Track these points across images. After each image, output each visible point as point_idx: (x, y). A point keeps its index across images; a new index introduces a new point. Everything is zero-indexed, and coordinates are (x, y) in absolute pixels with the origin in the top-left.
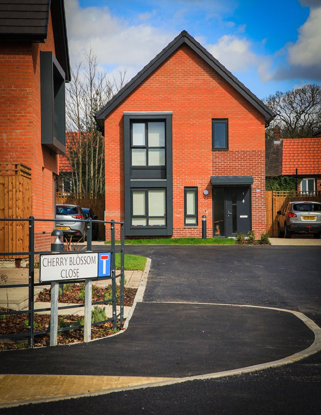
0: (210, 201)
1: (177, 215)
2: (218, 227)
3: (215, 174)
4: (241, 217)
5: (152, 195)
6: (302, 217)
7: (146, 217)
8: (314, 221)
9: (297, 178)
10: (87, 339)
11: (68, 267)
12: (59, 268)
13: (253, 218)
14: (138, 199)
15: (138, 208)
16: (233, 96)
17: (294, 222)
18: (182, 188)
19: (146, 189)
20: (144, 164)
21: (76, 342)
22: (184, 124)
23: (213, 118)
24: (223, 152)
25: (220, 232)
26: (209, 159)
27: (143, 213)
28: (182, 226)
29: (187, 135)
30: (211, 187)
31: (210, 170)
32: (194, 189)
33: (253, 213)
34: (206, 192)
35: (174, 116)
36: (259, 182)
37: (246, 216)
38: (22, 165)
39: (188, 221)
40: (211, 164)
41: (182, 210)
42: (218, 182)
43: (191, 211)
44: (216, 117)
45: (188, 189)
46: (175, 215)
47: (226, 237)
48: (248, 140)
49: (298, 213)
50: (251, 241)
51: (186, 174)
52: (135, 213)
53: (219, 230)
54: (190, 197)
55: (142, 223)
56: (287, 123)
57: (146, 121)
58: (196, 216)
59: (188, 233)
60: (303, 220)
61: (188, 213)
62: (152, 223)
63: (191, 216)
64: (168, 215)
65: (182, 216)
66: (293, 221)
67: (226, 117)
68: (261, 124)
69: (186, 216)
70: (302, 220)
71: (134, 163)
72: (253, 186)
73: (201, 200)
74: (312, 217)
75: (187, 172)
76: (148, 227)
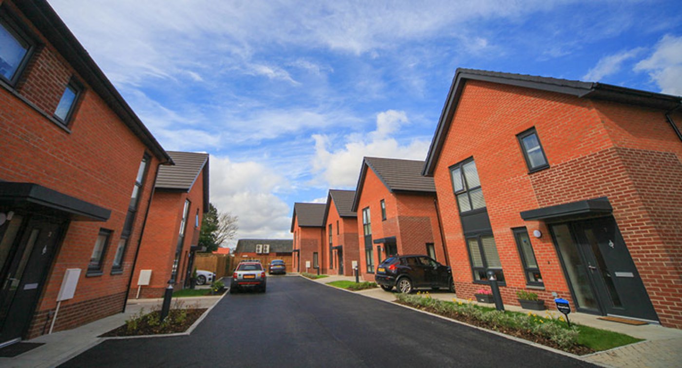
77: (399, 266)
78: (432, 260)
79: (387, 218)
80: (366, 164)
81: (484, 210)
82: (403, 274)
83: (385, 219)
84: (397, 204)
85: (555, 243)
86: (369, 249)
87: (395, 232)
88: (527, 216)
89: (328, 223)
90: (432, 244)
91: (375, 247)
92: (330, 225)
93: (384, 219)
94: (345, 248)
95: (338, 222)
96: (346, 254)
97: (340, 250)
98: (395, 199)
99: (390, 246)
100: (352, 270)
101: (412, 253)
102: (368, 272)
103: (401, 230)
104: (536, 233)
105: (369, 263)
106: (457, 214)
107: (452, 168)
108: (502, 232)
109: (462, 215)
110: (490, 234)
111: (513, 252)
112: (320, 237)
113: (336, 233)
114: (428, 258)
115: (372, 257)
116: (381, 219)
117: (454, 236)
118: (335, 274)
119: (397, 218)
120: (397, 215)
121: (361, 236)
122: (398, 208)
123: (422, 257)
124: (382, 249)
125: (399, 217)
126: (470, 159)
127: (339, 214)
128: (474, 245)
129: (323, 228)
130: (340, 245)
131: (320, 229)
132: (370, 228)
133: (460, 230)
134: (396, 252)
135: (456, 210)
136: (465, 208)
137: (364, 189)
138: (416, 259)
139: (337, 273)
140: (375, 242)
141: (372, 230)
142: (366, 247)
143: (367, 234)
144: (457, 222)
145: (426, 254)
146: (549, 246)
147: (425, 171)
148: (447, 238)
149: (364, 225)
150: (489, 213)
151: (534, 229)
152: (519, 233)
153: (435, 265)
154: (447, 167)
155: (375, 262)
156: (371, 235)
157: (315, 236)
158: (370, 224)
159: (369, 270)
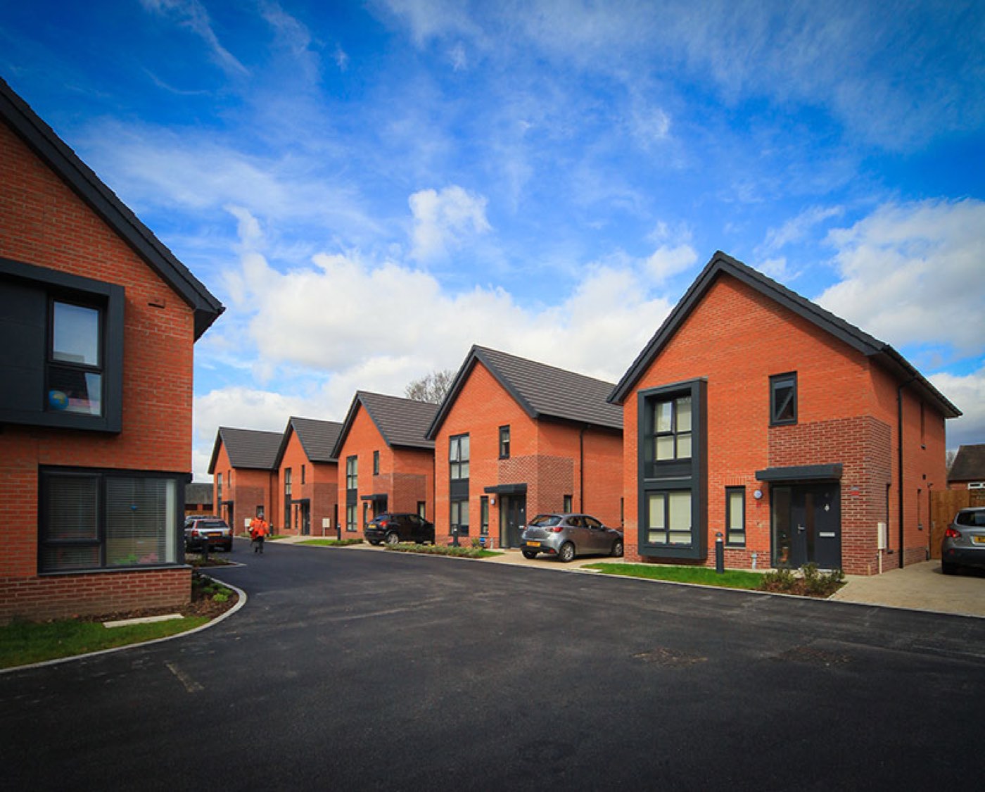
0: (766, 508)
1: (715, 528)
3: (774, 464)
4: (822, 534)
5: (673, 499)
6: (972, 538)
7: (666, 530)
13: (845, 537)
14: (656, 505)
15: (656, 521)
16: (807, 332)
17: (955, 546)
18: (723, 488)
19: (665, 492)
20: (671, 457)
22: (724, 391)
23: (770, 374)
24: (787, 427)
25: (788, 558)
26: (764, 441)
27: (662, 526)
29: (730, 407)
30: (764, 486)
31: (765, 459)
32: (740, 490)
33: (844, 530)
34: (757, 493)
35: (710, 383)
36: (857, 475)
37: (833, 535)
39: (732, 539)
40: (767, 449)
41: (722, 522)
43: (736, 523)
44: (776, 373)
45: (733, 490)
46: (710, 530)
48: (835, 401)
49: (966, 530)
51: (728, 467)
52: (652, 526)
53: (786, 556)
54: (736, 502)
55: (661, 539)
57: (673, 397)
58: (743, 531)
61: (733, 526)
62: (675, 539)
63: (736, 532)
64: (698, 528)
65: (722, 530)
66: (954, 544)
67: (793, 370)
68: (862, 369)
69: (729, 531)
70: (974, 543)
71: (660, 457)
72: (844, 481)
73: (751, 506)
75: (728, 464)
76: (668, 546)
77: (390, 523)
78: (421, 518)
79: (380, 473)
80: (359, 400)
81: (467, 480)
82: (393, 530)
83: (378, 474)
84: (395, 459)
85: (500, 509)
86: (351, 504)
87: (387, 488)
88: (487, 490)
89: (284, 465)
90: (424, 503)
91: (360, 503)
92: (289, 470)
93: (376, 474)
94: (314, 502)
95: (303, 466)
96: (315, 509)
97: (305, 505)
98: (393, 454)
99: (379, 503)
100: (322, 528)
101: (402, 511)
102: (347, 530)
103: (394, 487)
104: (492, 501)
105: (350, 521)
106: (447, 480)
107: (452, 438)
108: (475, 498)
109: (452, 482)
110: (467, 499)
111: (478, 513)
112: (268, 486)
113: (300, 482)
114: (418, 516)
115: (355, 512)
116: (372, 473)
117: (442, 498)
118: (296, 534)
119: (391, 474)
120: (391, 472)
121: (342, 490)
122: (394, 465)
123: (412, 515)
124: (369, 506)
125: (394, 474)
126: (467, 435)
127: (308, 457)
128: (455, 507)
129: (274, 472)
130: (306, 498)
131: (269, 473)
132: (355, 481)
133: (448, 494)
134: (386, 509)
135: (448, 476)
136: (455, 476)
137: (352, 432)
138: (406, 517)
139: (299, 533)
140: (363, 498)
141: (359, 485)
142: (347, 503)
143: (350, 487)
144: (447, 487)
145: (416, 513)
146: (497, 510)
147: (428, 434)
148: (437, 499)
149: (348, 477)
150: (470, 483)
151: (492, 498)
152: (484, 500)
153: (422, 522)
154: (448, 435)
155: (358, 519)
156: (356, 490)
157: (261, 482)
158: (356, 476)
159: (350, 528)
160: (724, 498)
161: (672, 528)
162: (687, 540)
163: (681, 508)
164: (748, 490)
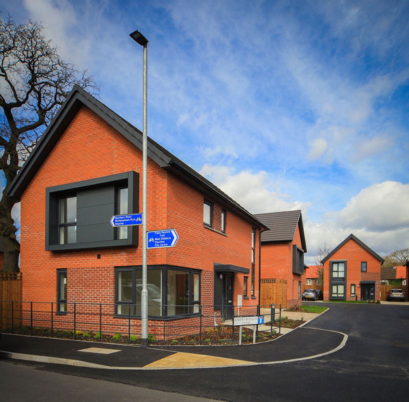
0: (360, 289)
1: (348, 293)
2: (362, 297)
3: (362, 280)
4: (371, 294)
5: (339, 286)
7: (337, 293)
8: (399, 296)
9: (402, 280)
10: (254, 343)
11: (245, 321)
12: (242, 321)
13: (376, 295)
14: (334, 288)
15: (334, 291)
16: (369, 254)
18: (350, 284)
19: (337, 285)
20: (337, 277)
21: (251, 344)
22: (351, 264)
23: (362, 262)
24: (365, 273)
25: (363, 299)
26: (360, 275)
27: (336, 292)
28: (350, 297)
29: (352, 267)
30: (360, 285)
31: (360, 279)
32: (354, 285)
33: (375, 293)
34: (358, 286)
35: (348, 261)
36: (378, 283)
37: (373, 294)
38: (282, 280)
39: (352, 295)
40: (360, 277)
41: (350, 292)
42: (362, 283)
43: (353, 292)
45: (352, 285)
46: (347, 293)
47: (366, 300)
48: (374, 269)
49: (393, 293)
50: (373, 302)
51: (352, 280)
52: (333, 292)
54: (353, 287)
55: (336, 295)
56: (400, 260)
57: (338, 263)
58: (354, 294)
59: (351, 299)
60: (395, 296)
61: (352, 292)
62: (339, 295)
63: (353, 294)
64: (345, 293)
65: (350, 293)
66: (391, 296)
67: (366, 261)
68: (379, 263)
71: (334, 276)
72: (376, 284)
73: (357, 288)
74: (399, 295)
76: (338, 297)
160: (350, 287)
161: (339, 293)
162: (343, 295)
163: (341, 289)
164: (356, 285)
